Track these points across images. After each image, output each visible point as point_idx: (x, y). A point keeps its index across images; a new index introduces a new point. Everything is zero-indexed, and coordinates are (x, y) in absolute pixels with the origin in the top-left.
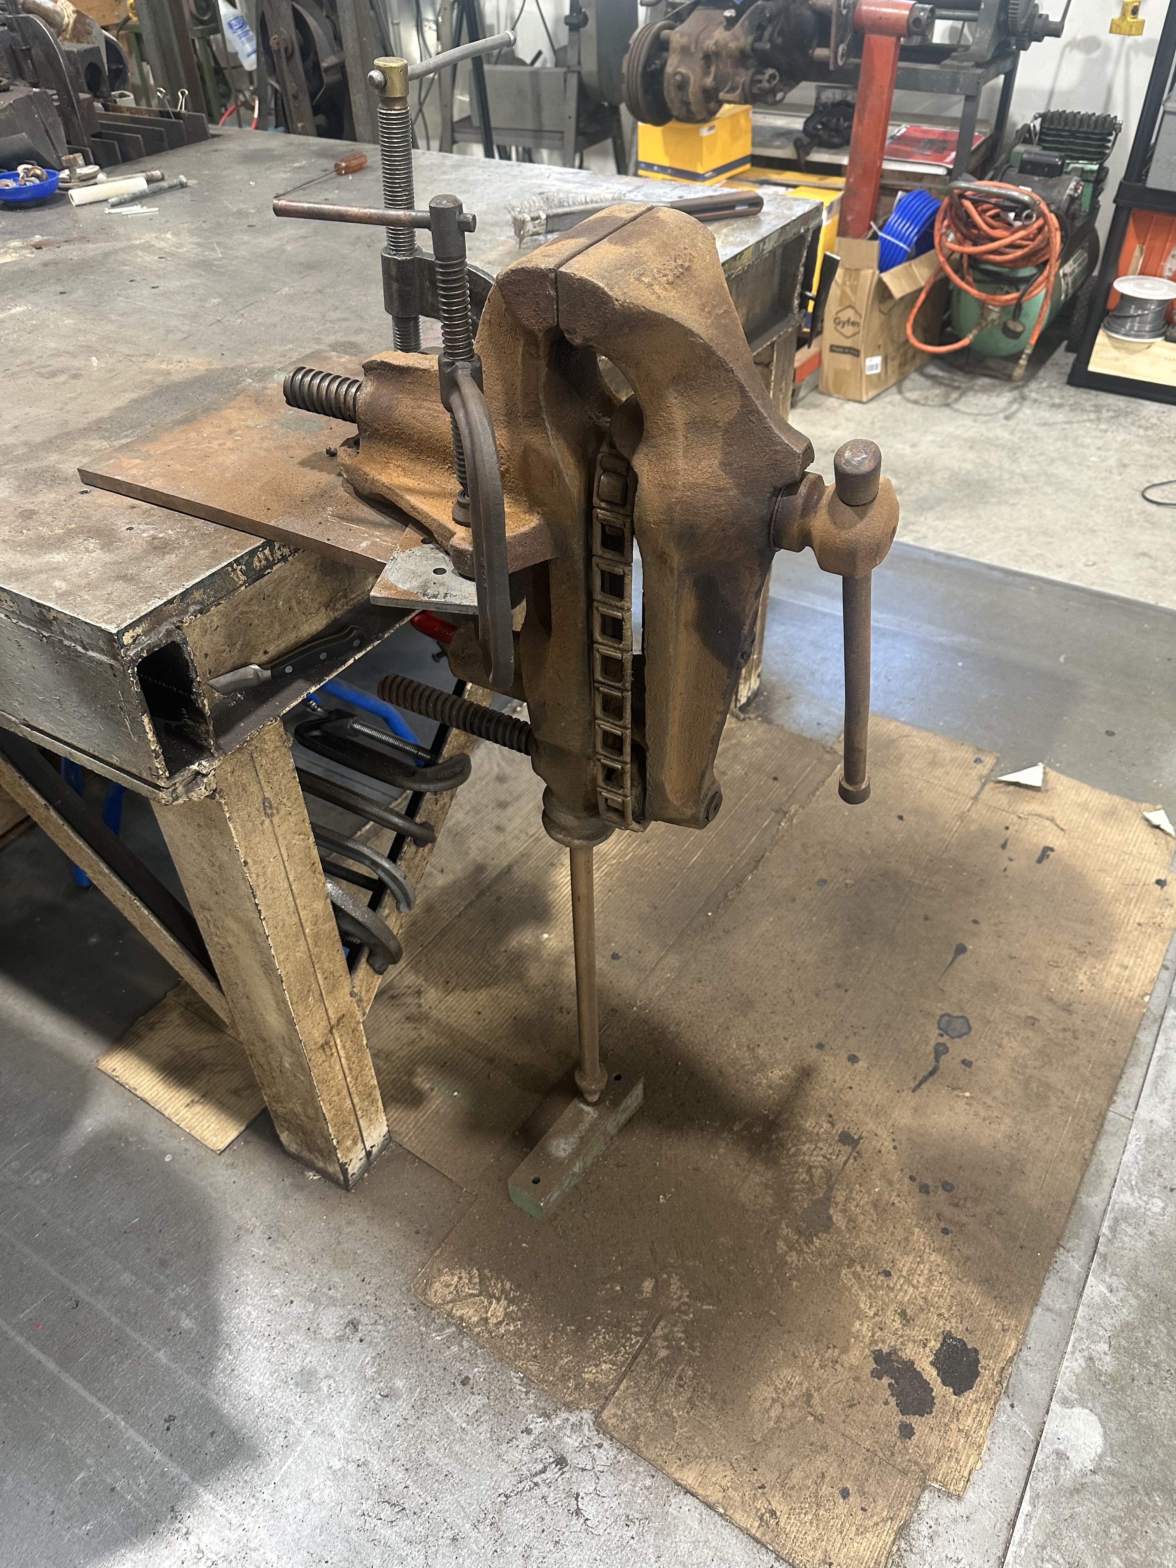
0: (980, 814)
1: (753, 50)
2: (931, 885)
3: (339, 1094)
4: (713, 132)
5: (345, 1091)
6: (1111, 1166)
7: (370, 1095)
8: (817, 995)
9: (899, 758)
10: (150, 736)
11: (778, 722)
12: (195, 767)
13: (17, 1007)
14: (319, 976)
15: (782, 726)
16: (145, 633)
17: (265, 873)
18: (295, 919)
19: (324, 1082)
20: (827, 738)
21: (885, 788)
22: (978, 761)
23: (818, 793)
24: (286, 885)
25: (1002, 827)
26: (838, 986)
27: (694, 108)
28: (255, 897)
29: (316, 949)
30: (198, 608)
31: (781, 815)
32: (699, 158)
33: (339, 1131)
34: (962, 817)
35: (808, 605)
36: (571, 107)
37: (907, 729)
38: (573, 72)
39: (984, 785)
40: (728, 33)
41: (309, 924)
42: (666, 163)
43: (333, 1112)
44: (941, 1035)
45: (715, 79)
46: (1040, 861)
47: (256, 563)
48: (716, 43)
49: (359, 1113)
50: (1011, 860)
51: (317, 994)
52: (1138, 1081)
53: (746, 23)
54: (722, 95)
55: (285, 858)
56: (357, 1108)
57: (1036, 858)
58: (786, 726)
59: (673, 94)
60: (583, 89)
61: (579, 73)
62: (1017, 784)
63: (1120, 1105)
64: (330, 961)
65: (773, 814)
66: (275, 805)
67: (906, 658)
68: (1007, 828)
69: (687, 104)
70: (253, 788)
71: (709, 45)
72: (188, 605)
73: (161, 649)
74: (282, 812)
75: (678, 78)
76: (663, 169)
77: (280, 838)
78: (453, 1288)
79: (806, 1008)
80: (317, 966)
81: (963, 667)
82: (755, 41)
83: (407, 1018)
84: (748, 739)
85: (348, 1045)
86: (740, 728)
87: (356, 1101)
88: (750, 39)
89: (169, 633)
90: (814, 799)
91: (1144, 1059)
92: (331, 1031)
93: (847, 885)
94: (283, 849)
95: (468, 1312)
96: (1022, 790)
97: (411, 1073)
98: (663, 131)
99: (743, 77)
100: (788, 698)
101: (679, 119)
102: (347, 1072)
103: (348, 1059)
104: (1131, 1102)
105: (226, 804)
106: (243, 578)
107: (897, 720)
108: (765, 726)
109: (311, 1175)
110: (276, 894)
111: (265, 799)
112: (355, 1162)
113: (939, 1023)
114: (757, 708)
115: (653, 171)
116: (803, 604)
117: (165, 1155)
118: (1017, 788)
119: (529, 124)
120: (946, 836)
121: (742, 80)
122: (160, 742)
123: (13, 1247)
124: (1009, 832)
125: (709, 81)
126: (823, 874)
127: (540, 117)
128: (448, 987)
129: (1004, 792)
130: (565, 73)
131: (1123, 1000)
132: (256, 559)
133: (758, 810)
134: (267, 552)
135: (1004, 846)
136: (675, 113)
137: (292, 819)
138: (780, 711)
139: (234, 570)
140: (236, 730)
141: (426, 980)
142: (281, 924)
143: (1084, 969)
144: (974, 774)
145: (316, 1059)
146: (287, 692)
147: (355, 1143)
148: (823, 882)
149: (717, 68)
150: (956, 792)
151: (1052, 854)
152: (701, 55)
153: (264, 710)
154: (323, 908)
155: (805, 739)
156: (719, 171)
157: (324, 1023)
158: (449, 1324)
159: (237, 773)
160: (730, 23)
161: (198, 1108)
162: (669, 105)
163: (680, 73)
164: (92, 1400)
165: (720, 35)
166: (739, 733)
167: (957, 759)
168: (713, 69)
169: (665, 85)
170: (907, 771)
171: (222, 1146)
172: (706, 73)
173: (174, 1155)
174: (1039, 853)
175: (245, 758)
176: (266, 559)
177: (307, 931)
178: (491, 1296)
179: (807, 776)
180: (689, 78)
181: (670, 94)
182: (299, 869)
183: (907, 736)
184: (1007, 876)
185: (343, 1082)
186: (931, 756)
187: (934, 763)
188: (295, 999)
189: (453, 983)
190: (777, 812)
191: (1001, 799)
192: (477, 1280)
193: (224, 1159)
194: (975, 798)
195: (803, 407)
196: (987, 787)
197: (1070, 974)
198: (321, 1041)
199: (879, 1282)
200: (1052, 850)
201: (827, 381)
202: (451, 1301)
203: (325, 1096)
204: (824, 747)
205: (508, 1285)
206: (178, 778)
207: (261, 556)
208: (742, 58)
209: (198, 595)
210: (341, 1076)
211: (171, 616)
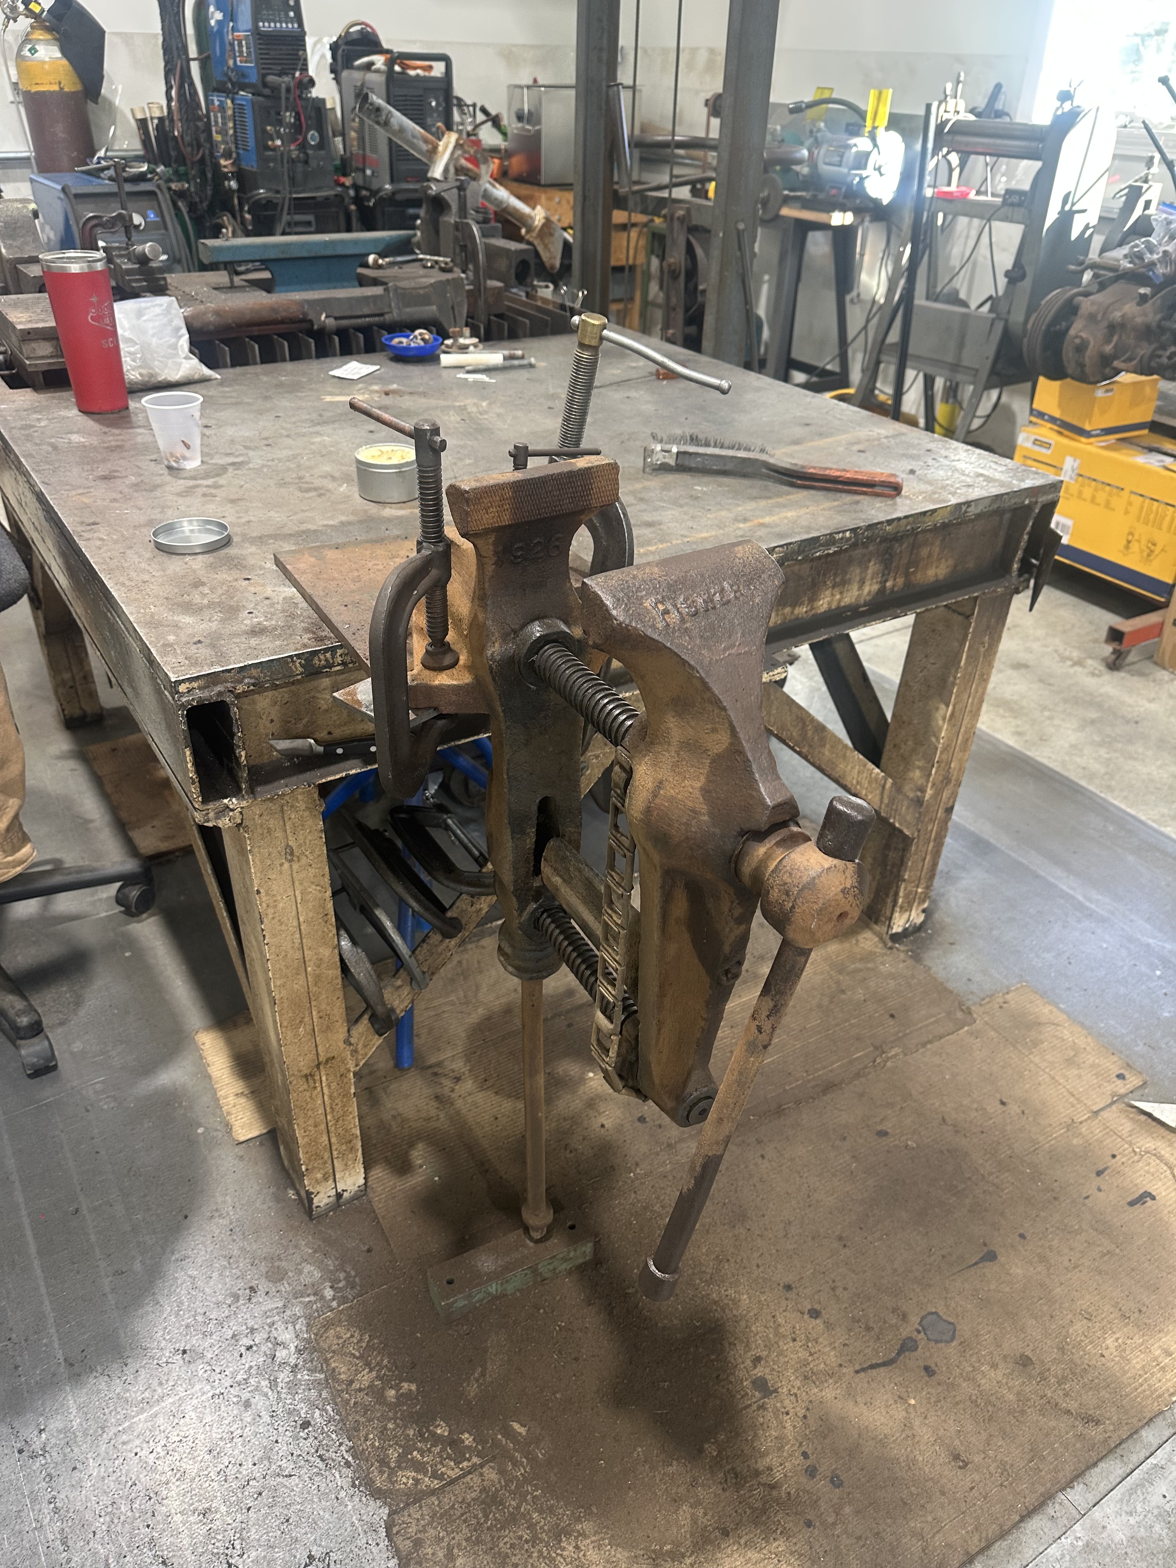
0: (1093, 1130)
1: (1159, 326)
2: (996, 1181)
3: (316, 1126)
4: (1110, 394)
5: (323, 1127)
6: (1029, 1554)
7: (350, 1142)
8: (813, 1239)
9: (1036, 1043)
10: (189, 765)
11: (928, 963)
12: (226, 801)
13: (169, 968)
14: (314, 1013)
15: (930, 968)
16: (200, 688)
17: (275, 906)
18: (298, 955)
19: (301, 1108)
20: (971, 997)
21: (1004, 1067)
22: (1121, 1077)
23: (929, 1046)
24: (295, 924)
25: (1110, 1153)
26: (840, 1238)
27: (1088, 370)
28: (262, 922)
29: (315, 989)
30: (253, 681)
31: (878, 1053)
32: (1089, 416)
33: (310, 1160)
34: (1071, 1125)
35: (1024, 861)
36: (991, 350)
37: (1062, 1017)
38: (1001, 319)
39: (1113, 1103)
40: (1139, 308)
41: (312, 963)
42: (1057, 414)
43: (306, 1139)
44: (919, 1332)
45: (1115, 347)
46: (1132, 1204)
47: (316, 661)
48: (1123, 316)
49: (335, 1153)
50: (1099, 1190)
51: (309, 1028)
52: (1114, 1478)
53: (1159, 301)
54: (1116, 364)
55: (299, 901)
56: (334, 1148)
57: (1129, 1200)
58: (934, 969)
59: (1071, 354)
60: (1006, 334)
61: (1006, 321)
62: (1150, 1115)
63: (1077, 1495)
64: (328, 1004)
65: (871, 1048)
66: (296, 854)
67: (1101, 947)
68: (1114, 1156)
69: (1082, 366)
70: (279, 834)
71: (1117, 315)
72: (244, 677)
73: (210, 704)
74: (304, 861)
75: (1078, 341)
76: (1053, 420)
77: (297, 883)
78: (340, 1341)
79: (795, 1246)
80: (313, 1003)
81: (1159, 977)
82: (1164, 319)
83: (436, 1097)
84: (886, 968)
85: (334, 1085)
86: (883, 955)
87: (333, 1140)
88: (1159, 316)
89: (220, 693)
90: (921, 1051)
91: (1135, 1459)
92: (318, 1066)
93: (907, 1146)
94: (297, 893)
95: (343, 1370)
96: (1154, 1123)
97: (411, 1145)
98: (1061, 387)
99: (1144, 350)
100: (952, 944)
101: (1073, 378)
102: (328, 1109)
103: (330, 1097)
104: (1091, 1498)
105: (250, 839)
106: (301, 669)
107: (1056, 1005)
108: (910, 962)
109: (291, 1194)
110: (283, 927)
111: (288, 846)
112: (323, 1198)
113: (923, 1318)
114: (912, 942)
115: (1043, 419)
116: (1020, 859)
117: (200, 1126)
118: (1150, 1120)
119: (950, 358)
120: (1041, 1139)
121: (1142, 352)
122: (197, 772)
123: (62, 1148)
124: (1114, 1161)
125: (1108, 349)
126: (887, 1126)
127: (960, 353)
128: (484, 1084)
129: (1132, 1119)
130: (993, 320)
131: (1145, 1386)
132: (316, 658)
133: (858, 1039)
134: (328, 655)
135: (1099, 1173)
136: (1070, 371)
137: (312, 871)
138: (935, 953)
139: (293, 661)
140: (276, 784)
141: (470, 1071)
142: (283, 954)
143: (1118, 1335)
144: (1109, 1088)
145: (298, 1086)
146: (332, 768)
147: (326, 1179)
148: (883, 1134)
149: (1120, 337)
150: (1077, 1099)
151: (1150, 1203)
152: (1105, 324)
153: (308, 775)
154: (327, 953)
155: (946, 989)
156: (1108, 431)
157: (312, 1056)
158: (321, 1371)
159: (265, 817)
160: (1143, 299)
161: (242, 1100)
162: (1066, 364)
163: (1081, 337)
164: (43, 1290)
165: (1130, 308)
166: (880, 959)
167: (1099, 1065)
168: (1115, 338)
169: (1065, 345)
170: (1037, 1060)
171: (242, 1139)
172: (1108, 341)
173: (206, 1128)
174: (1137, 1195)
175: (275, 807)
176: (326, 660)
177: (309, 969)
178: (368, 1364)
179: (927, 1026)
180: (1089, 342)
181: (1068, 354)
182: (311, 914)
183: (1057, 1025)
184: (1084, 1205)
185: (323, 1117)
186: (1072, 1053)
187: (1070, 1062)
188: (285, 1024)
189: (488, 1084)
190: (876, 1048)
191: (1125, 1126)
192: (364, 1345)
193: (239, 1151)
194: (1096, 1113)
195: (1129, 672)
196: (1114, 1107)
197: (1099, 1334)
198: (306, 1071)
199: (712, 1536)
200: (1153, 1198)
201: (1163, 653)
202: (334, 1352)
203: (301, 1121)
204: (961, 1004)
205: (385, 1362)
206: (211, 806)
207: (322, 657)
208: (1147, 333)
209: (254, 672)
210: (321, 1111)
211: (227, 682)
